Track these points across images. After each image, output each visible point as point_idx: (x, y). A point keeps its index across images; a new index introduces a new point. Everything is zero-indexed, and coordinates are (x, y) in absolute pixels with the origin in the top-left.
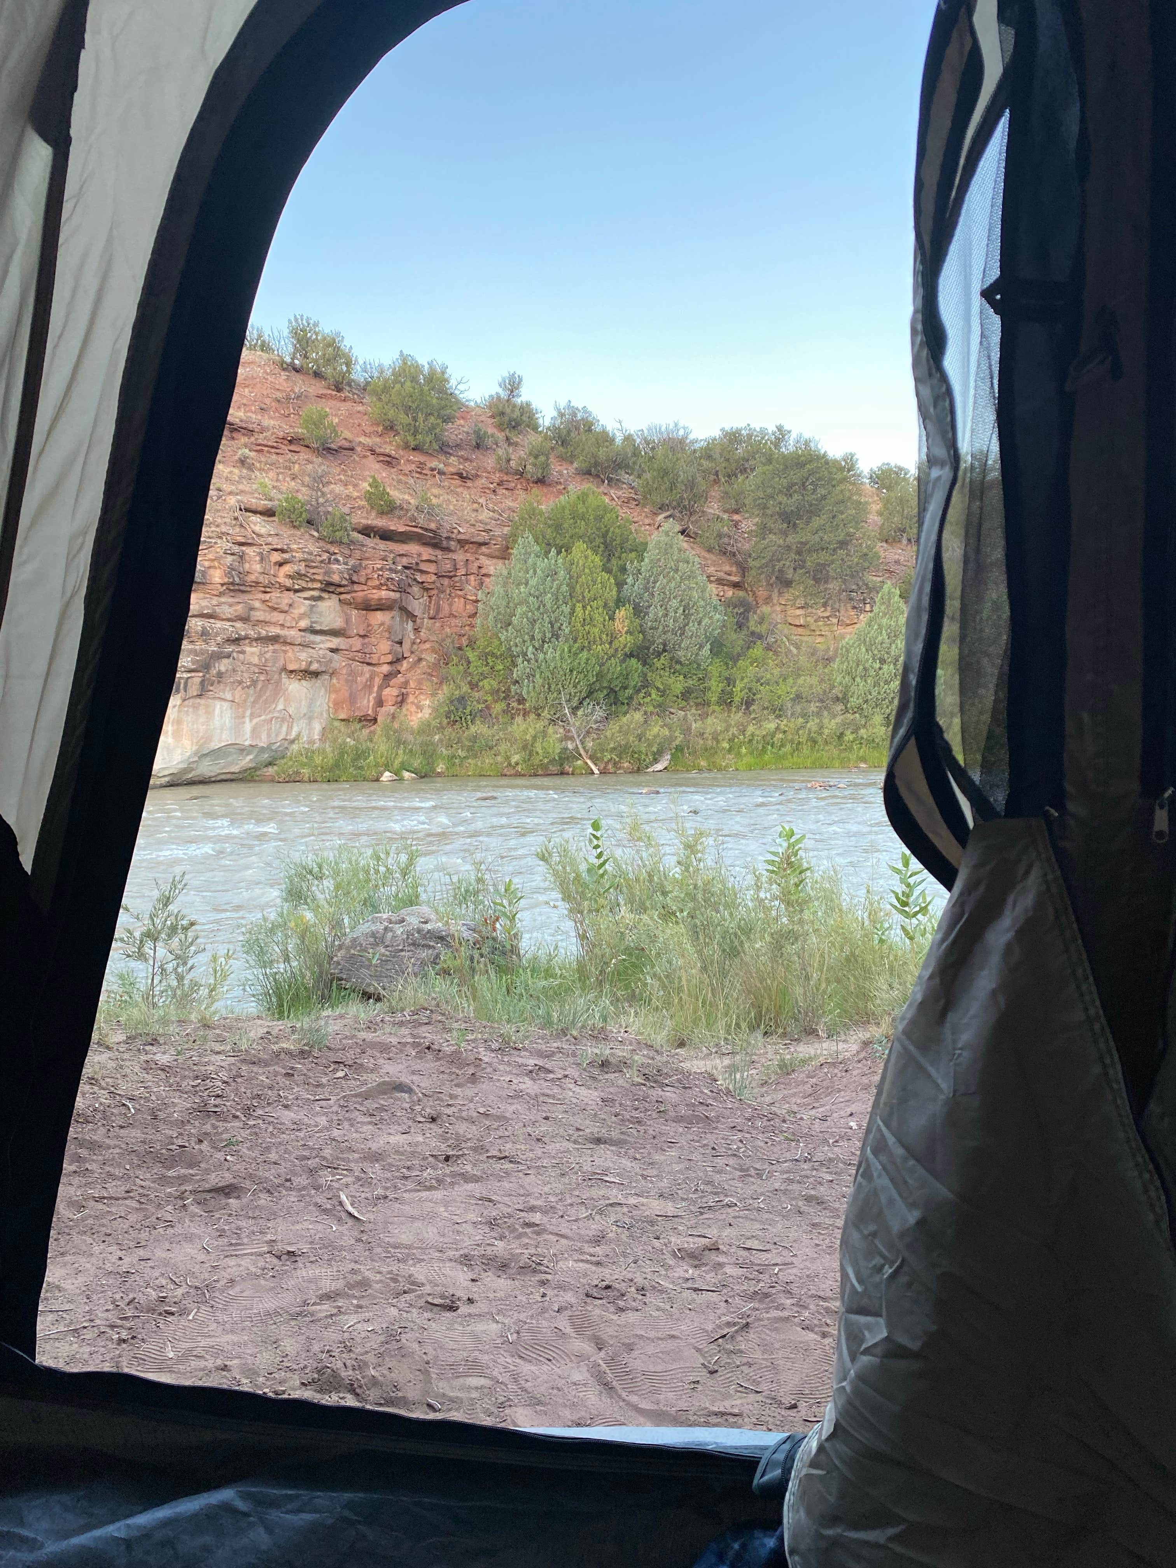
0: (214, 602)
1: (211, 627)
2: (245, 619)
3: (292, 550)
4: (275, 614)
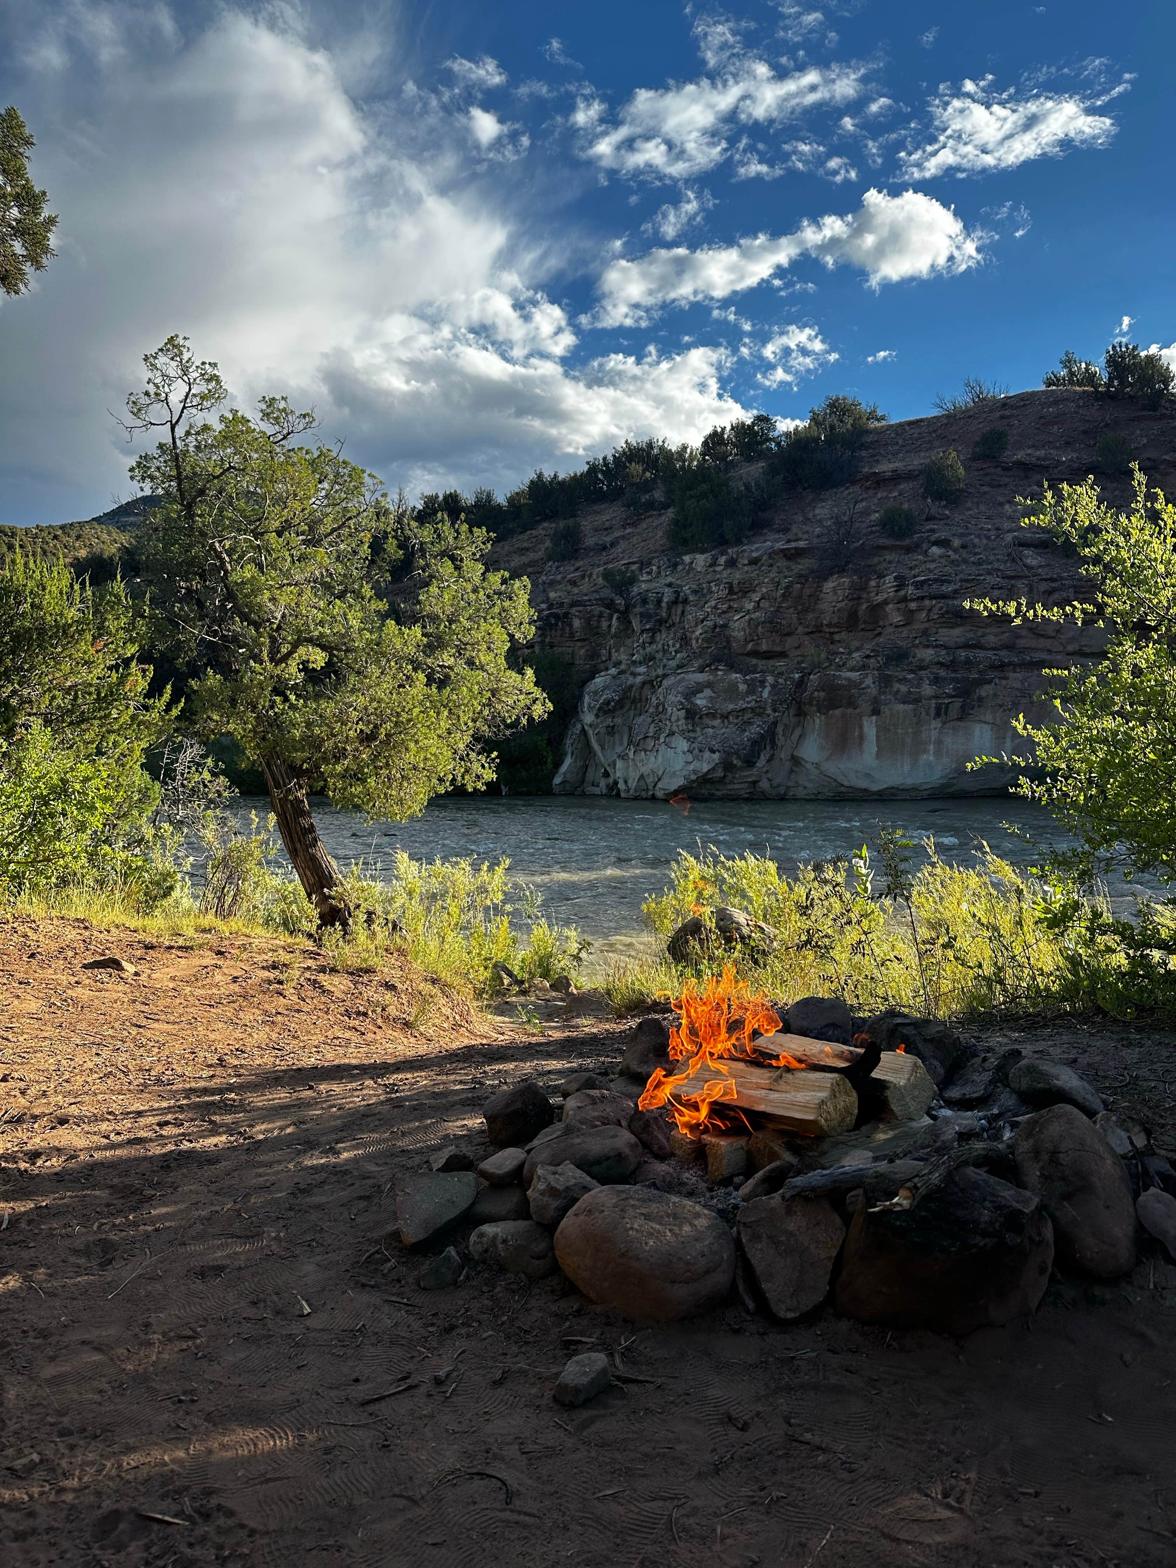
0: (980, 634)
1: (975, 657)
2: (1010, 647)
3: (1062, 578)
4: (1042, 640)
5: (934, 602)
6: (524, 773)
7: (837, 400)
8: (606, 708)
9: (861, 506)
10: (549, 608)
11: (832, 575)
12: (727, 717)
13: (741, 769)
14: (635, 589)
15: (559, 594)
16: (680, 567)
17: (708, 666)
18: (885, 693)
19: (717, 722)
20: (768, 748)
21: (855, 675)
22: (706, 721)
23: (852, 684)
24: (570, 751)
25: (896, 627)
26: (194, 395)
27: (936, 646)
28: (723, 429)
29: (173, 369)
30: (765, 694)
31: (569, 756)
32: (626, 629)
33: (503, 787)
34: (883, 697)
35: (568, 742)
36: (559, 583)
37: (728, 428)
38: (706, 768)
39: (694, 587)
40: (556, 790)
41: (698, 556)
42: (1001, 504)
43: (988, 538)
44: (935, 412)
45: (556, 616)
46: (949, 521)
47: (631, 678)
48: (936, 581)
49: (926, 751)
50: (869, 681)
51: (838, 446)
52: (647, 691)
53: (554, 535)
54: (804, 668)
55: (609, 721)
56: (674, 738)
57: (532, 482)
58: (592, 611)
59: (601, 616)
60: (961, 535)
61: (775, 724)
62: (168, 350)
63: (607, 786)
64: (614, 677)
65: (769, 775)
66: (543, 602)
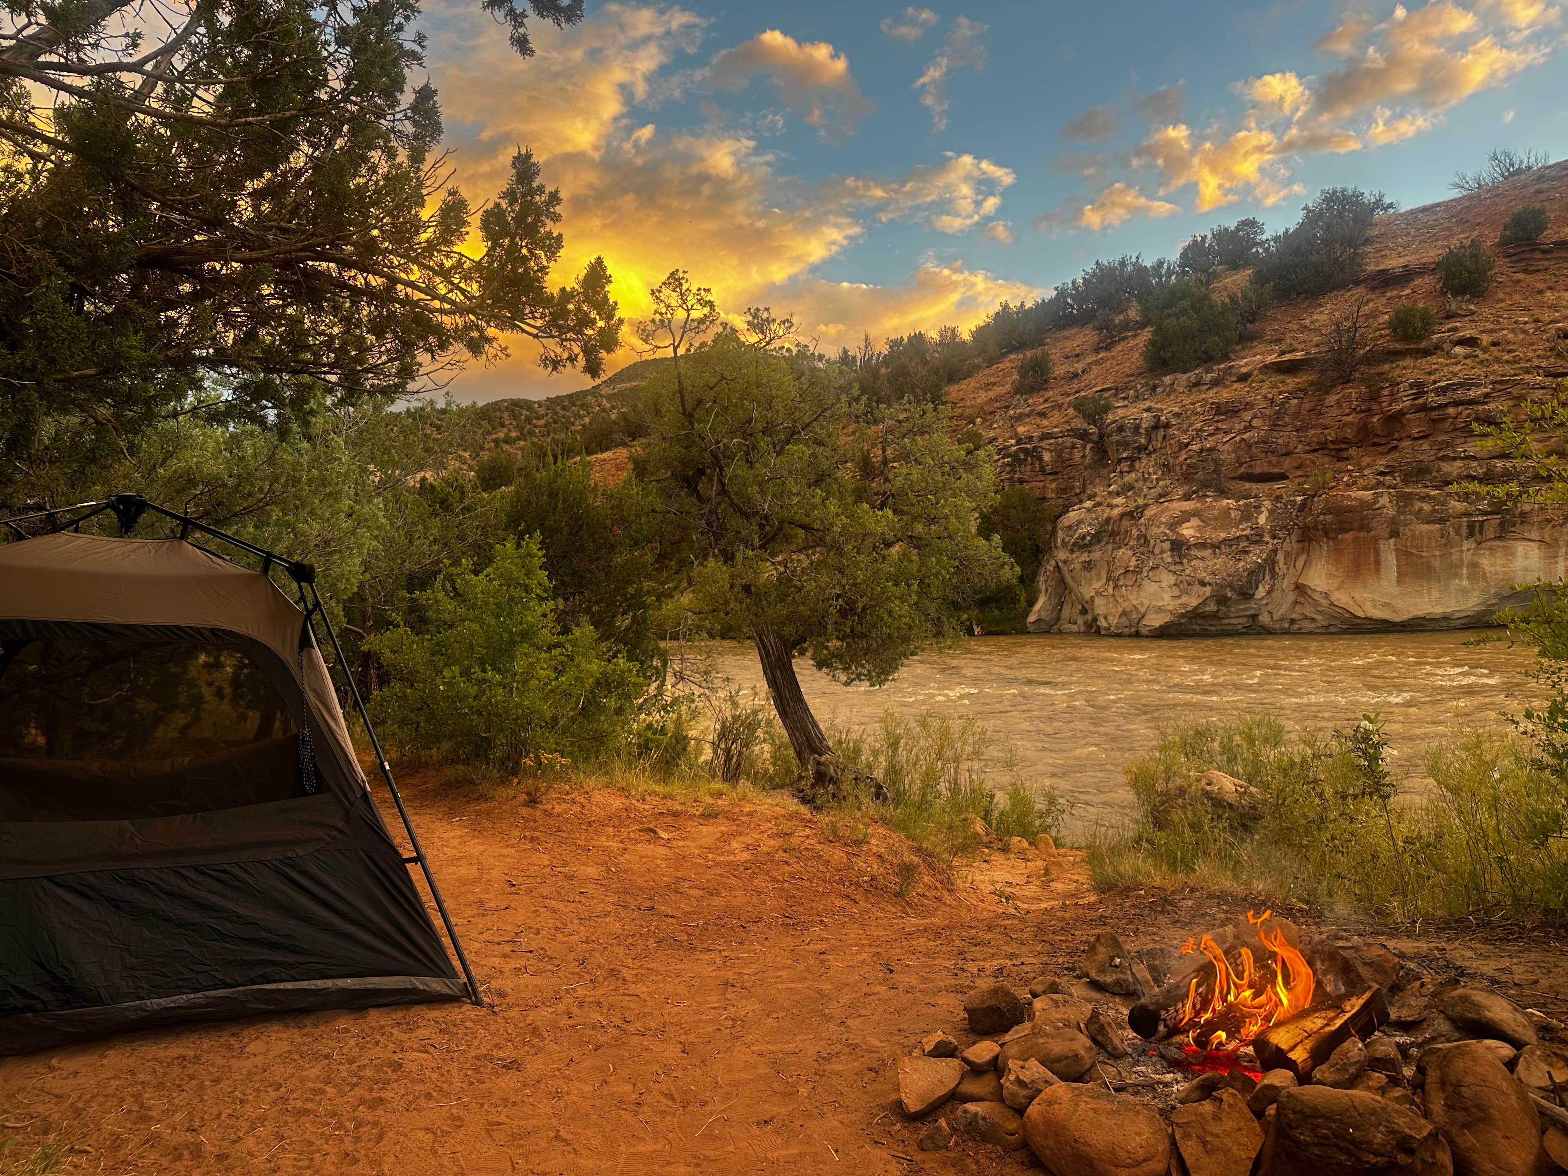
5: (1460, 408)
6: (996, 612)
7: (1335, 192)
8: (1081, 543)
9: (1366, 309)
10: (1018, 443)
11: (1335, 386)
12: (1219, 547)
13: (1237, 602)
14: (1110, 417)
15: (1027, 428)
16: (1159, 390)
17: (1194, 492)
18: (1404, 513)
19: (1207, 553)
20: (1267, 577)
21: (1367, 495)
22: (1194, 552)
23: (1365, 505)
24: (1043, 588)
25: (1415, 439)
26: (693, 320)
27: (1467, 458)
28: (1204, 238)
29: (675, 300)
30: (1262, 520)
31: (1043, 594)
32: (1101, 459)
33: (975, 627)
34: (1402, 517)
35: (1041, 579)
36: (1028, 416)
37: (1209, 236)
38: (1194, 602)
39: (1176, 409)
40: (1031, 628)
41: (1179, 376)
42: (1541, 292)
43: (1525, 332)
44: (1455, 194)
45: (1026, 451)
46: (1475, 317)
47: (1108, 510)
48: (1461, 385)
49: (1457, 575)
50: (1384, 500)
51: (1337, 245)
52: (1125, 523)
53: (1022, 367)
54: (1308, 490)
55: (1084, 557)
56: (1157, 572)
57: (997, 314)
58: (1063, 443)
59: (1073, 447)
60: (1492, 331)
61: (1275, 551)
62: (670, 283)
63: (1086, 623)
64: (1088, 510)
65: (1270, 608)
66: (1011, 438)
